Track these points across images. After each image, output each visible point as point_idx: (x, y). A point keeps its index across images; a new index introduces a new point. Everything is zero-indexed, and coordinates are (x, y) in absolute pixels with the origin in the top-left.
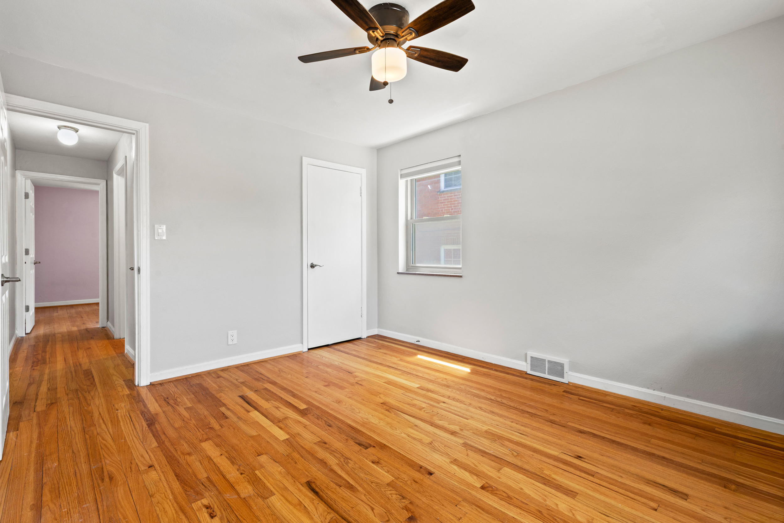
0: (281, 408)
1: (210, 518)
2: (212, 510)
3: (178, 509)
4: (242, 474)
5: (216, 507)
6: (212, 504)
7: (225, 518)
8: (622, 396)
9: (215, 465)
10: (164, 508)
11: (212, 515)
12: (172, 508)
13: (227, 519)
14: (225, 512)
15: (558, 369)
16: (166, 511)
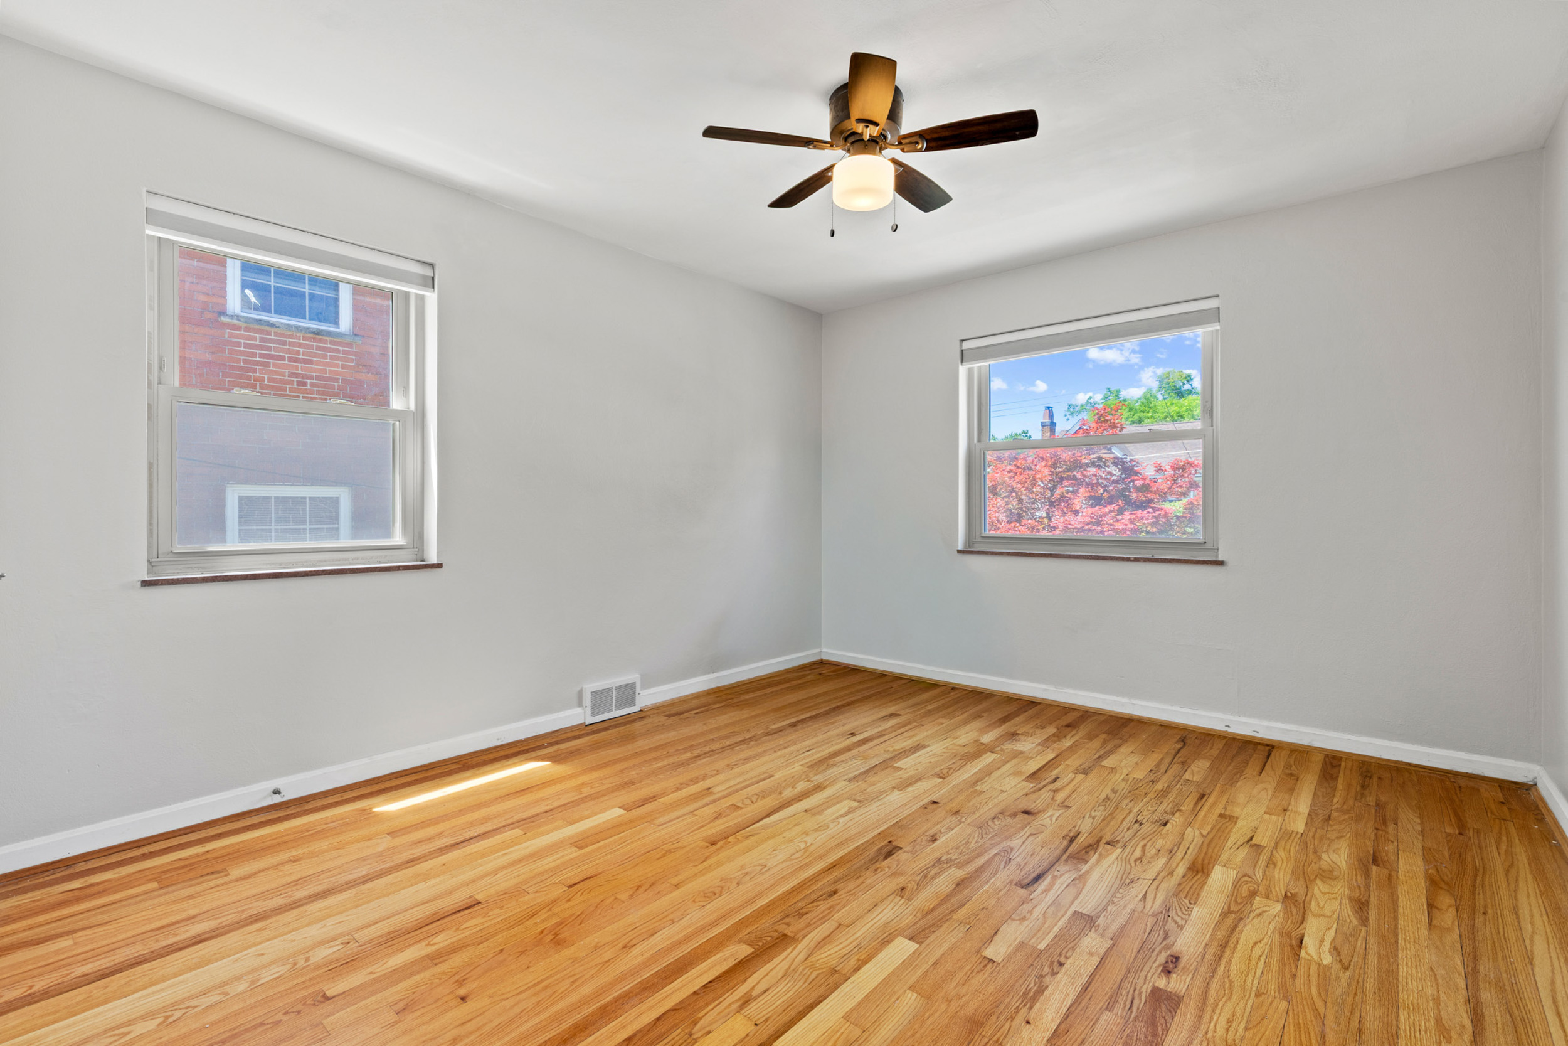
0: (753, 988)
1: (1180, 960)
2: (1167, 965)
3: (1209, 1009)
4: (1061, 964)
5: (1157, 963)
6: (1156, 970)
7: (1164, 943)
8: (692, 694)
9: (1068, 1017)
10: (1228, 1030)
11: (1174, 960)
12: (1215, 1017)
13: (1162, 941)
14: (1155, 948)
15: (628, 693)
16: (1228, 1023)
